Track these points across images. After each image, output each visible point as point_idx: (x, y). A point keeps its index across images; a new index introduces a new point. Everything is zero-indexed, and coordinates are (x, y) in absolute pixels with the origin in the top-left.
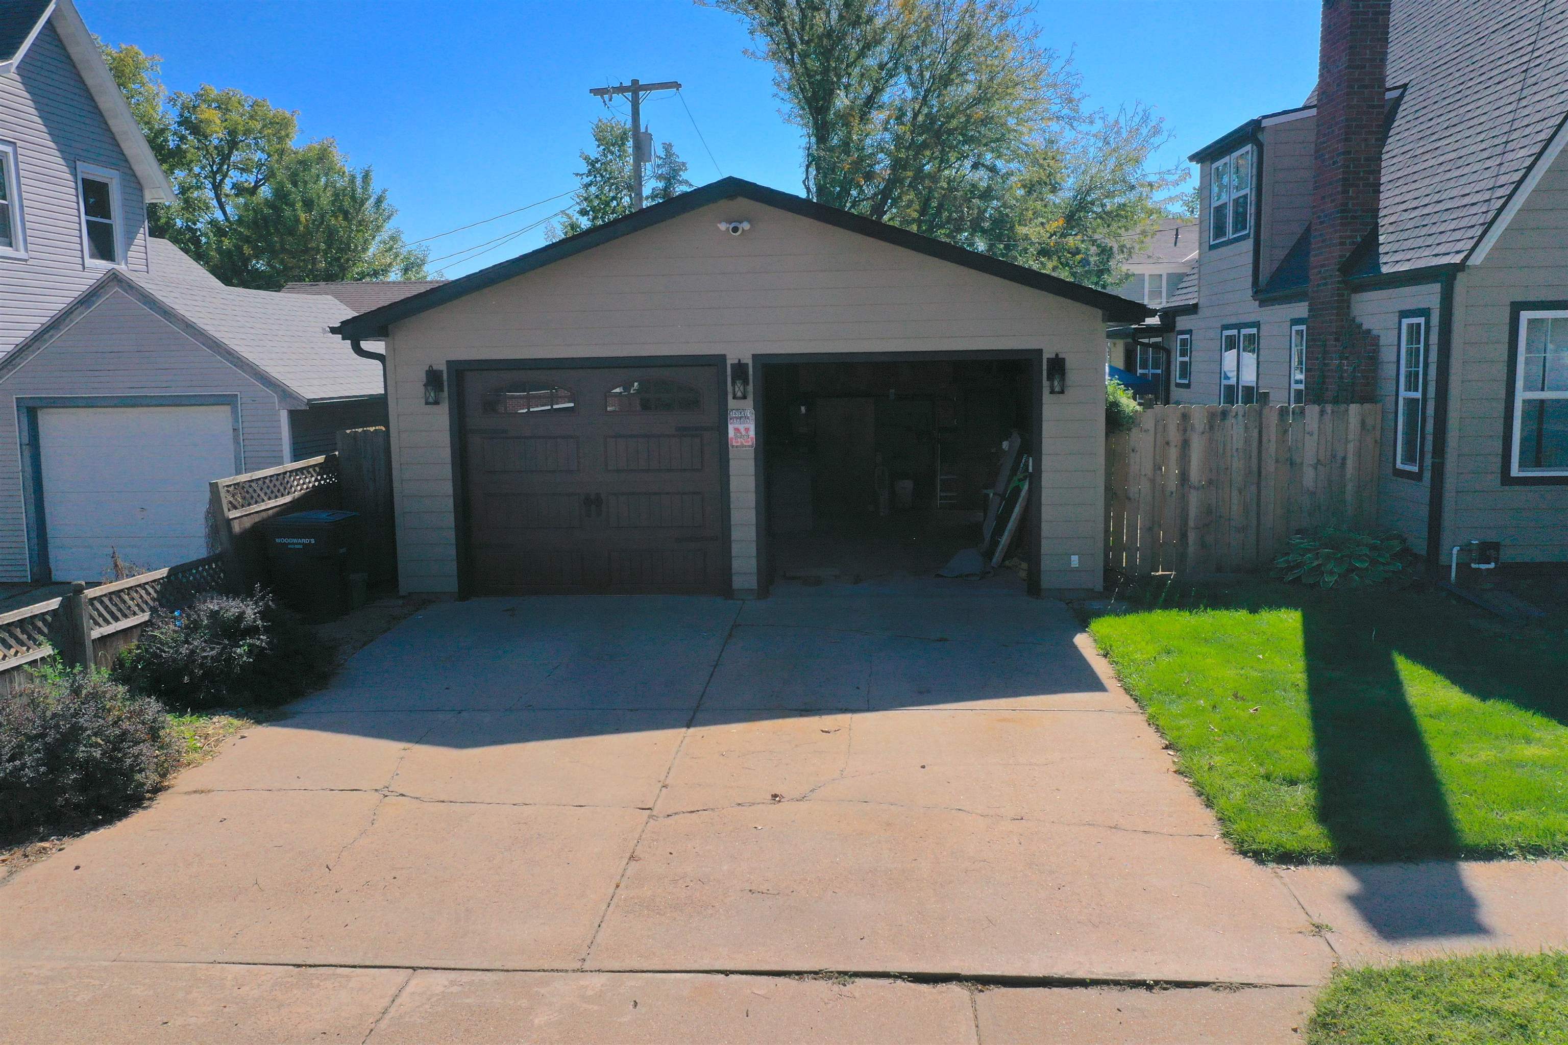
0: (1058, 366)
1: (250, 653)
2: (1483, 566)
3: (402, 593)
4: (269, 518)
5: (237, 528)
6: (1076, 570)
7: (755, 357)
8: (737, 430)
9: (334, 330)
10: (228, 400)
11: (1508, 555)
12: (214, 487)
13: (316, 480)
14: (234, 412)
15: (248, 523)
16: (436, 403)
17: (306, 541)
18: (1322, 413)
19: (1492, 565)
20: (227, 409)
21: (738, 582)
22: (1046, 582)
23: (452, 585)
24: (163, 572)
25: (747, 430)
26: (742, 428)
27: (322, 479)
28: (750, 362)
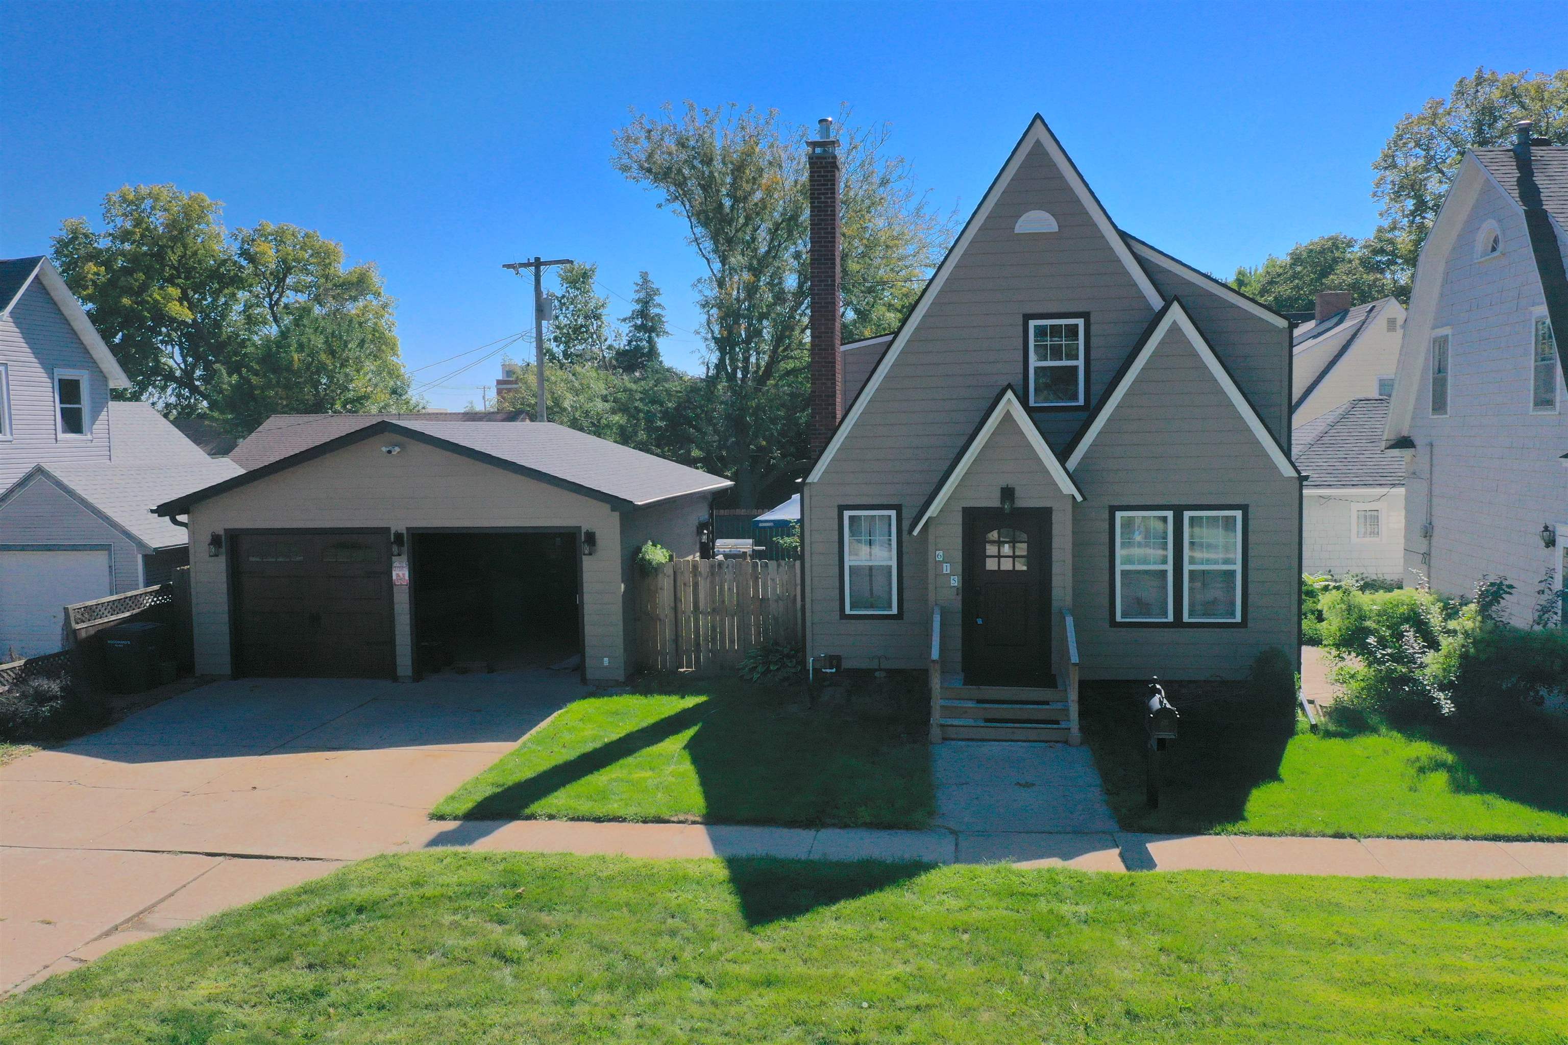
0: (591, 538)
1: (49, 711)
2: (828, 671)
3: (197, 675)
4: (112, 627)
5: (83, 634)
6: (606, 667)
7: (407, 528)
8: (398, 575)
9: (152, 511)
10: (106, 548)
11: (846, 665)
12: (66, 610)
13: (153, 601)
14: (110, 555)
15: (92, 632)
16: (216, 555)
17: (125, 643)
18: (779, 566)
19: (834, 670)
20: (106, 552)
21: (401, 672)
22: (589, 675)
23: (227, 670)
24: (22, 662)
25: (404, 575)
26: (401, 573)
27: (158, 600)
28: (405, 532)
